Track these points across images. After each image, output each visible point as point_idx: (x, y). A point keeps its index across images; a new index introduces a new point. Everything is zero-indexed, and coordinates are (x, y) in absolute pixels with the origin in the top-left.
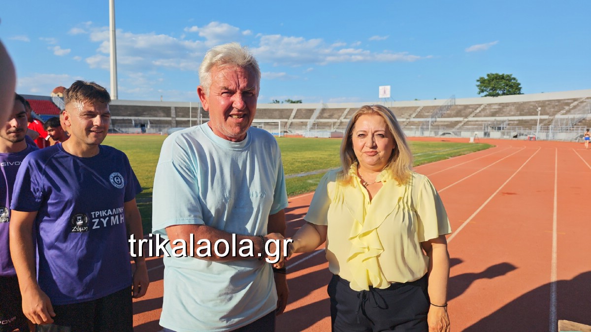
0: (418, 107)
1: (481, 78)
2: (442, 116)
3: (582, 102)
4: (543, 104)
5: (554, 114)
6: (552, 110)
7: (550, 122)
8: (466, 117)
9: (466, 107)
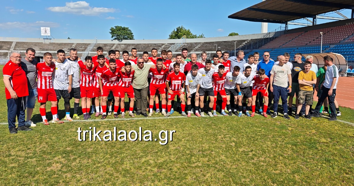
0: (73, 44)
1: (112, 28)
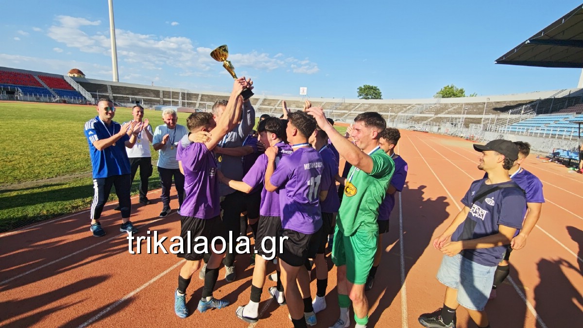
0: (323, 102)
1: (360, 87)
2: (336, 109)
3: (413, 106)
4: (393, 106)
5: (398, 112)
6: (397, 110)
7: (395, 117)
8: (350, 110)
9: (351, 104)
